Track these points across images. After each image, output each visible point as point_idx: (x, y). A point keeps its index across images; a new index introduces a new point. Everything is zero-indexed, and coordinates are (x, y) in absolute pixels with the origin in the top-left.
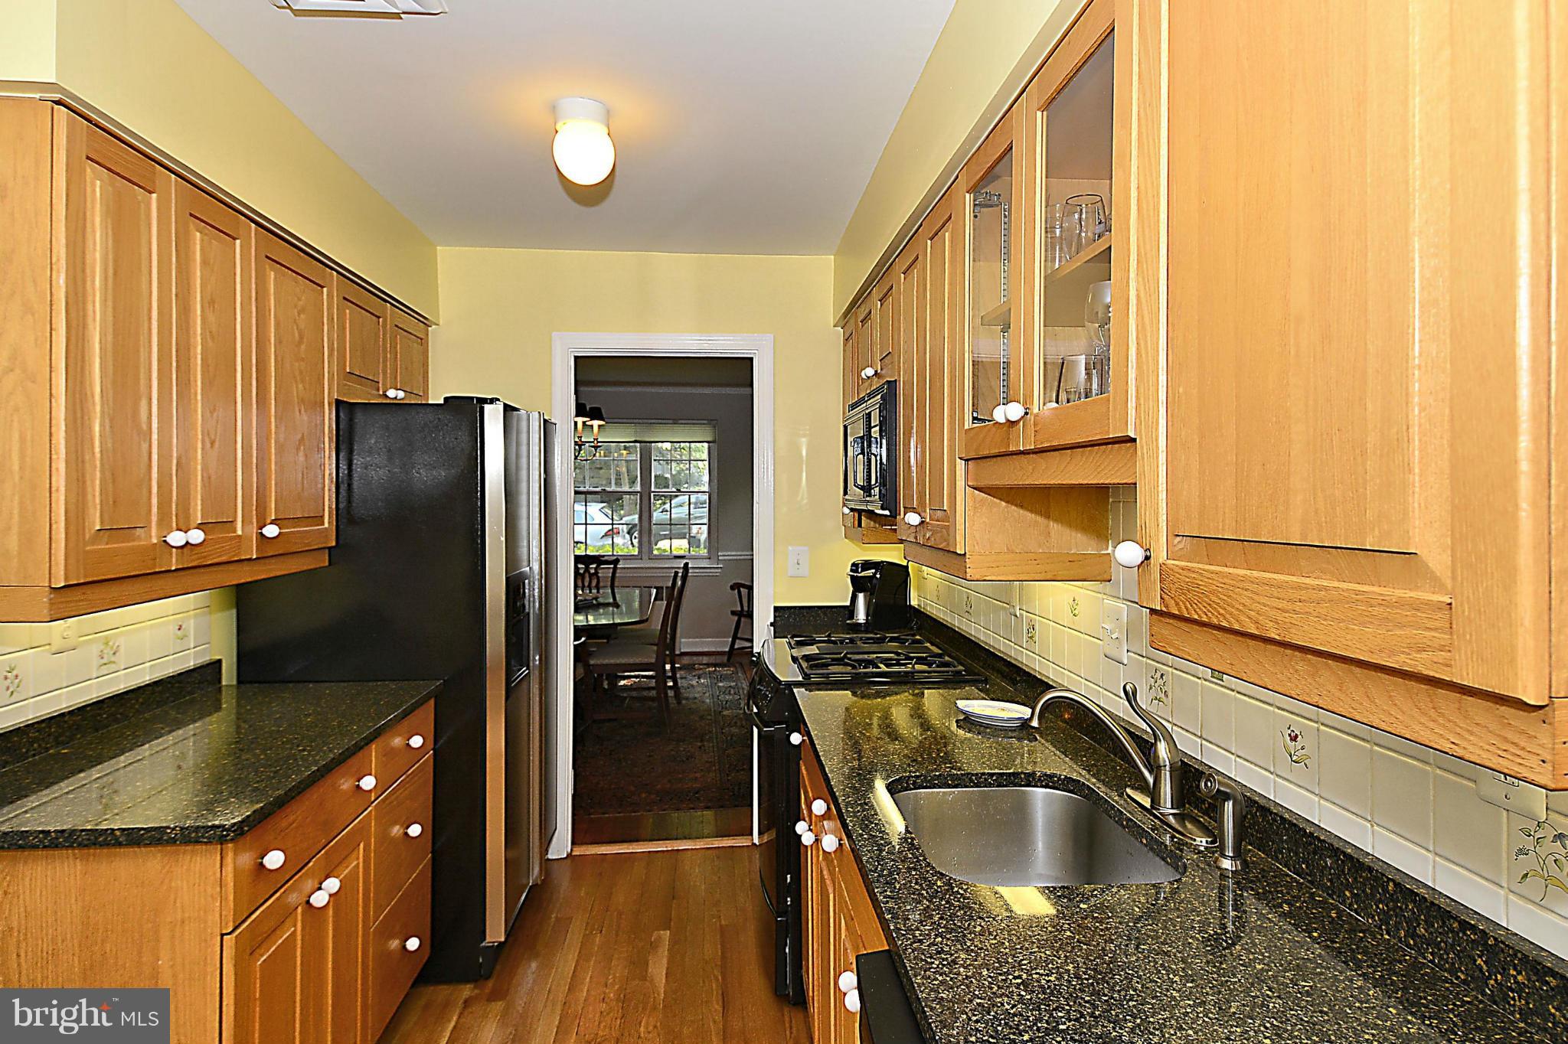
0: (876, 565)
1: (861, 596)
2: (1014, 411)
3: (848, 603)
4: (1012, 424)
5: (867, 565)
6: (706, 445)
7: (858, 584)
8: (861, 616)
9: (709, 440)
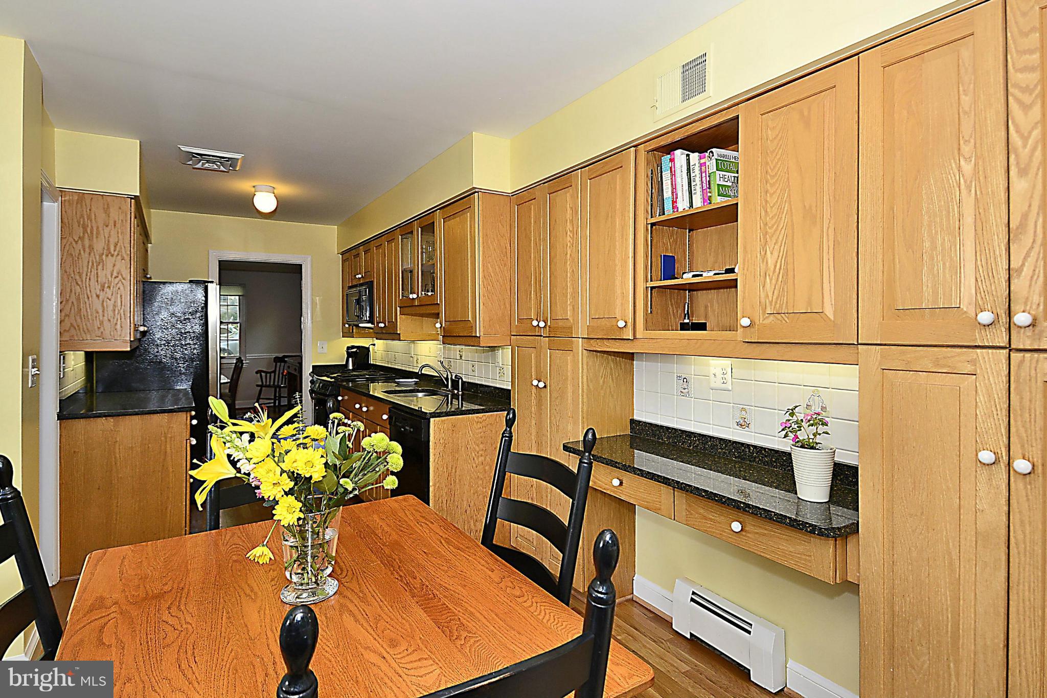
0: (358, 347)
1: (350, 359)
2: (415, 296)
3: (344, 363)
4: (413, 299)
5: (353, 347)
6: (237, 297)
7: (349, 355)
8: (351, 367)
9: (240, 294)
